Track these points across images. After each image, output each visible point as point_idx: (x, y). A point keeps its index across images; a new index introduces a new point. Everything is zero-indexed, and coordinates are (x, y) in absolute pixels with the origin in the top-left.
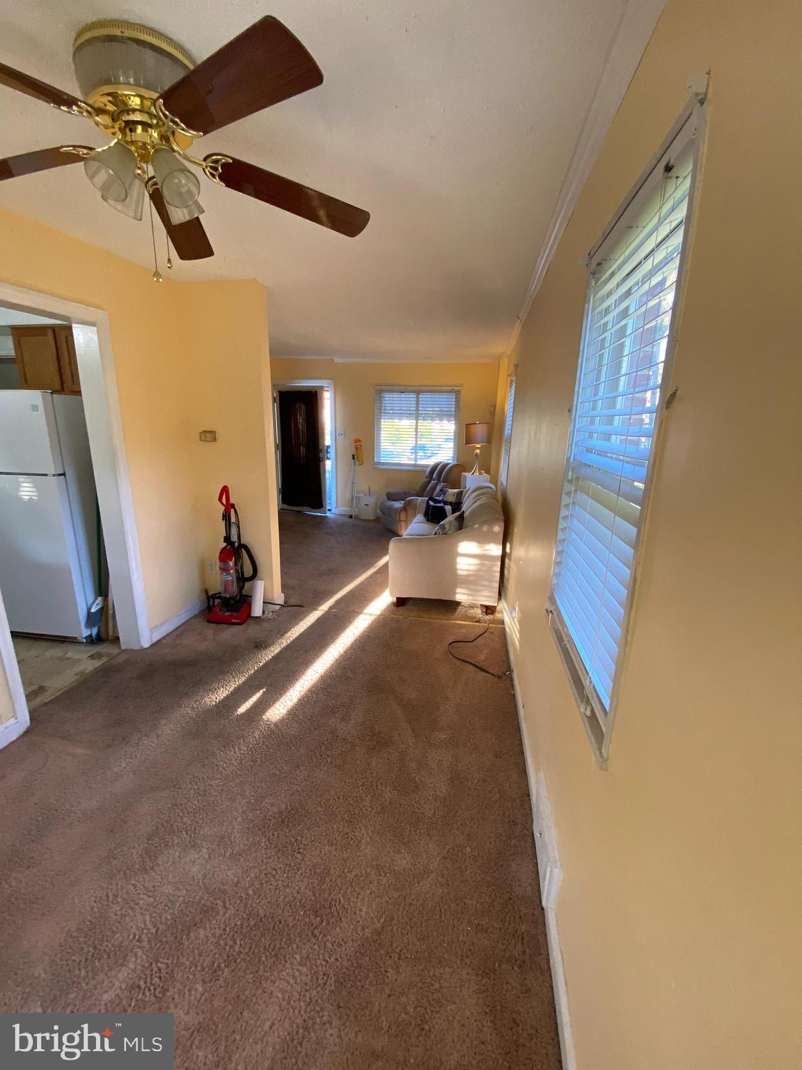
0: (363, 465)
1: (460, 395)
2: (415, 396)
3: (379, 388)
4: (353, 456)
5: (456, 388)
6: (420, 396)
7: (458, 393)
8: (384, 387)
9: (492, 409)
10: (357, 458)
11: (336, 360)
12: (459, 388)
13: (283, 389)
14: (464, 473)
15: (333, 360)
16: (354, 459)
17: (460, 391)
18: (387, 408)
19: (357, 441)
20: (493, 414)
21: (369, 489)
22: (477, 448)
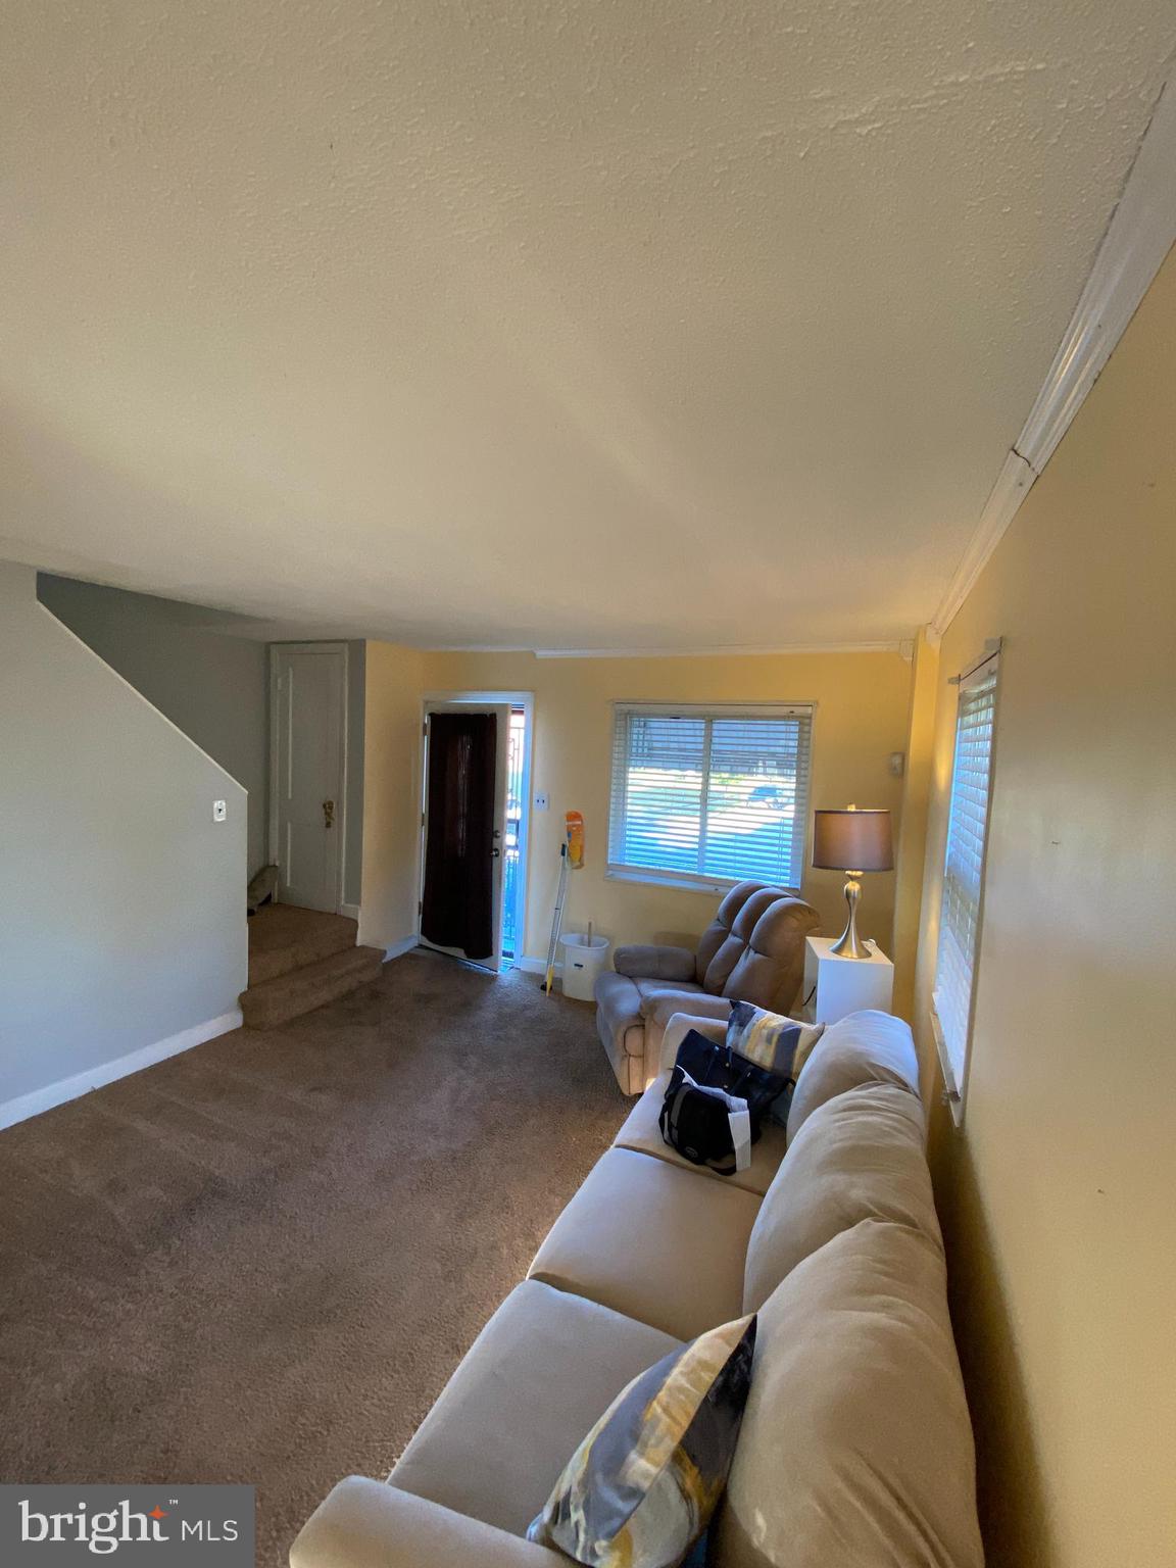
0: (583, 868)
1: (809, 725)
2: (703, 726)
3: (625, 708)
4: (564, 846)
5: (798, 711)
6: (715, 726)
7: (804, 722)
8: (637, 707)
9: (897, 760)
10: (569, 855)
11: (541, 654)
12: (809, 710)
13: (439, 709)
14: (808, 938)
15: (535, 655)
16: (563, 854)
17: (810, 717)
18: (655, 745)
19: (573, 816)
20: (899, 772)
21: (590, 924)
22: (852, 878)
